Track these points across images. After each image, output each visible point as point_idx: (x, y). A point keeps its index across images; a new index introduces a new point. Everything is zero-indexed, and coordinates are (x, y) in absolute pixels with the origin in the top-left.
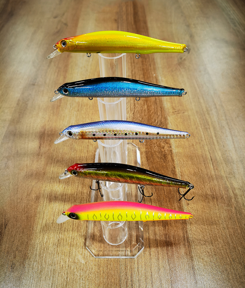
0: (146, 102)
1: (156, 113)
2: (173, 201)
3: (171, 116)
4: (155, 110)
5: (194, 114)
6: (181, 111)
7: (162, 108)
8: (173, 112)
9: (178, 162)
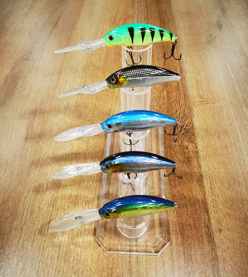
0: (165, 87)
1: (178, 101)
2: (200, 225)
3: (197, 106)
4: (177, 97)
5: (228, 105)
6: (210, 101)
7: (186, 96)
8: (200, 102)
9: (207, 169)
